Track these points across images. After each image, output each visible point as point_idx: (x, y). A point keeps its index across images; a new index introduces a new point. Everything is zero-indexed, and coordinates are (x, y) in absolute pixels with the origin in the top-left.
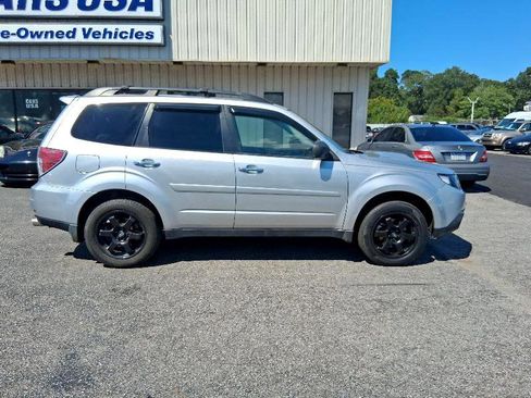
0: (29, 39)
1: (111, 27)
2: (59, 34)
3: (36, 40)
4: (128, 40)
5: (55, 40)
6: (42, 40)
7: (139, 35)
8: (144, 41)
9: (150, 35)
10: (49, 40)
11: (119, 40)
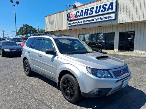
0: (85, 23)
1: (102, 17)
2: (91, 20)
3: (86, 23)
4: (106, 19)
5: (90, 22)
6: (88, 22)
7: (108, 17)
8: (110, 19)
9: (111, 17)
10: (89, 22)
11: (104, 20)
